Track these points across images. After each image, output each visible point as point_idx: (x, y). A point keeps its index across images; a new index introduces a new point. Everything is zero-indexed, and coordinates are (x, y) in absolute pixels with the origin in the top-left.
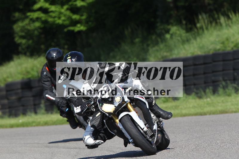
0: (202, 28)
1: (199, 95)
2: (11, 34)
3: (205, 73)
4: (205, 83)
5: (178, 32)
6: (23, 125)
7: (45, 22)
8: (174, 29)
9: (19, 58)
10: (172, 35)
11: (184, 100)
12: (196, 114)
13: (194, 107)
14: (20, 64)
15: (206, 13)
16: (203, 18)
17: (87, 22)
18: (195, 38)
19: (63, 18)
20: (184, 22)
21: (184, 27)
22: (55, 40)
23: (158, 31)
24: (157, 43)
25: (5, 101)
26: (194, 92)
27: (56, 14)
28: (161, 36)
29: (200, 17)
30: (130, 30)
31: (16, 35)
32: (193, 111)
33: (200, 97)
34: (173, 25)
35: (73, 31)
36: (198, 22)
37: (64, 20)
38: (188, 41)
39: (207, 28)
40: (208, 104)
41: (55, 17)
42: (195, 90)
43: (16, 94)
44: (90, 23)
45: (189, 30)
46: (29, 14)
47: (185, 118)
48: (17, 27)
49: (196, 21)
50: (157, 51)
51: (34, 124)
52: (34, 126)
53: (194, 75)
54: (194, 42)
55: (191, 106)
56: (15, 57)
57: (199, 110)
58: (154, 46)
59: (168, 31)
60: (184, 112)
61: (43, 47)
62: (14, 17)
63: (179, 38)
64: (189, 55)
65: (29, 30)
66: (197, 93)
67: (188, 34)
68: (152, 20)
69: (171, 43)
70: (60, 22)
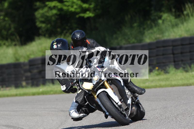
0: (188, 15)
1: (186, 69)
2: (33, 20)
3: (190, 52)
4: (191, 59)
5: (169, 18)
6: (43, 93)
7: (61, 10)
8: (165, 16)
9: (40, 39)
10: (163, 21)
11: (173, 74)
12: (183, 85)
13: (182, 79)
14: (41, 44)
15: (191, 3)
16: (189, 7)
17: (95, 10)
18: (182, 23)
19: (75, 7)
20: (173, 10)
21: (174, 14)
22: (69, 25)
23: (152, 18)
24: (151, 27)
25: (29, 74)
26: (181, 66)
27: (69, 3)
28: (155, 21)
29: (187, 6)
30: (129, 16)
31: (37, 20)
32: (180, 82)
33: (187, 71)
34: (164, 12)
35: (83, 17)
36: (185, 10)
37: (76, 9)
38: (177, 25)
39: (192, 15)
40: (193, 77)
41: (68, 6)
42: (182, 65)
43: (38, 68)
44: (97, 11)
45: (177, 16)
46: (47, 3)
47: (175, 88)
48: (38, 14)
49: (183, 9)
50: (152, 33)
51: (52, 93)
52: (52, 94)
53: (182, 53)
54: (182, 26)
55: (179, 78)
56: (36, 38)
57: (186, 82)
58: (149, 30)
59: (160, 18)
60: (173, 83)
61: (59, 30)
62: (36, 6)
63: (169, 23)
64: (178, 37)
65: (47, 17)
66: (184, 68)
67: (176, 20)
68: (148, 8)
69: (163, 27)
70: (73, 10)
